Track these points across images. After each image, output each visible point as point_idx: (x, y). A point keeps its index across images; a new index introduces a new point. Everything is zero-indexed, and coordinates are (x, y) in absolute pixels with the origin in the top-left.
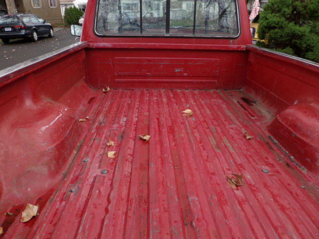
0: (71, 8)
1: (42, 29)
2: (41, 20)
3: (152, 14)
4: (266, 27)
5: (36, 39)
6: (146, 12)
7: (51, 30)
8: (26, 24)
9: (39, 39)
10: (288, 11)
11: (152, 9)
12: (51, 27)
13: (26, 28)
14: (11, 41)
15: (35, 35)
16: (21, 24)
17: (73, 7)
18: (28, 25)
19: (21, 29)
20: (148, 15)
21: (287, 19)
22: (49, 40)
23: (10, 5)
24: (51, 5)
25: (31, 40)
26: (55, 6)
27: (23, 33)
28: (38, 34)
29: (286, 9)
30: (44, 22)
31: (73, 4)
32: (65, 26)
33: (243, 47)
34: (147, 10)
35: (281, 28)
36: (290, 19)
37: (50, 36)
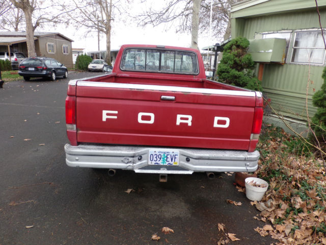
0: (82, 55)
1: (59, 71)
2: (59, 64)
3: (154, 63)
4: (220, 72)
5: (54, 79)
6: (149, 61)
7: (66, 73)
8: (48, 66)
9: (57, 79)
10: (231, 63)
11: (154, 59)
12: (66, 70)
13: (47, 69)
14: (31, 79)
15: (54, 75)
16: (43, 65)
17: (84, 54)
18: (49, 67)
19: (43, 69)
20: (151, 64)
21: (231, 67)
22: (65, 80)
23: (31, 49)
24: (64, 52)
25: (50, 79)
26: (67, 53)
27: (45, 73)
28: (56, 75)
29: (230, 62)
30: (62, 66)
31: (82, 52)
32: (76, 70)
33: (201, 79)
34: (150, 60)
35: (228, 72)
36: (232, 68)
37: (65, 77)
